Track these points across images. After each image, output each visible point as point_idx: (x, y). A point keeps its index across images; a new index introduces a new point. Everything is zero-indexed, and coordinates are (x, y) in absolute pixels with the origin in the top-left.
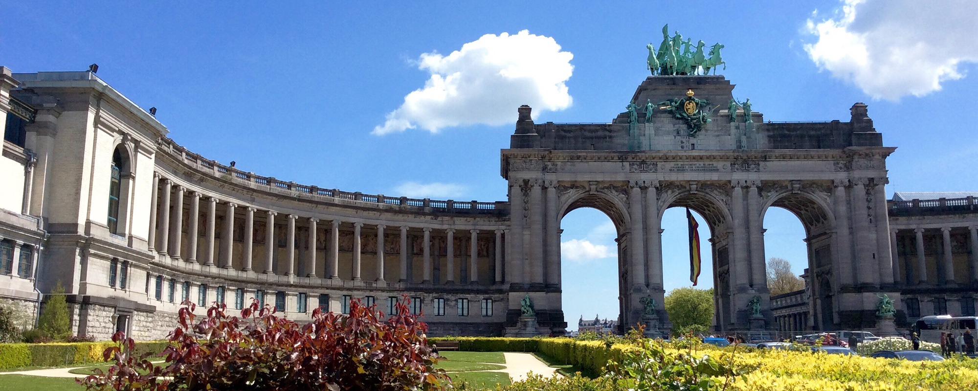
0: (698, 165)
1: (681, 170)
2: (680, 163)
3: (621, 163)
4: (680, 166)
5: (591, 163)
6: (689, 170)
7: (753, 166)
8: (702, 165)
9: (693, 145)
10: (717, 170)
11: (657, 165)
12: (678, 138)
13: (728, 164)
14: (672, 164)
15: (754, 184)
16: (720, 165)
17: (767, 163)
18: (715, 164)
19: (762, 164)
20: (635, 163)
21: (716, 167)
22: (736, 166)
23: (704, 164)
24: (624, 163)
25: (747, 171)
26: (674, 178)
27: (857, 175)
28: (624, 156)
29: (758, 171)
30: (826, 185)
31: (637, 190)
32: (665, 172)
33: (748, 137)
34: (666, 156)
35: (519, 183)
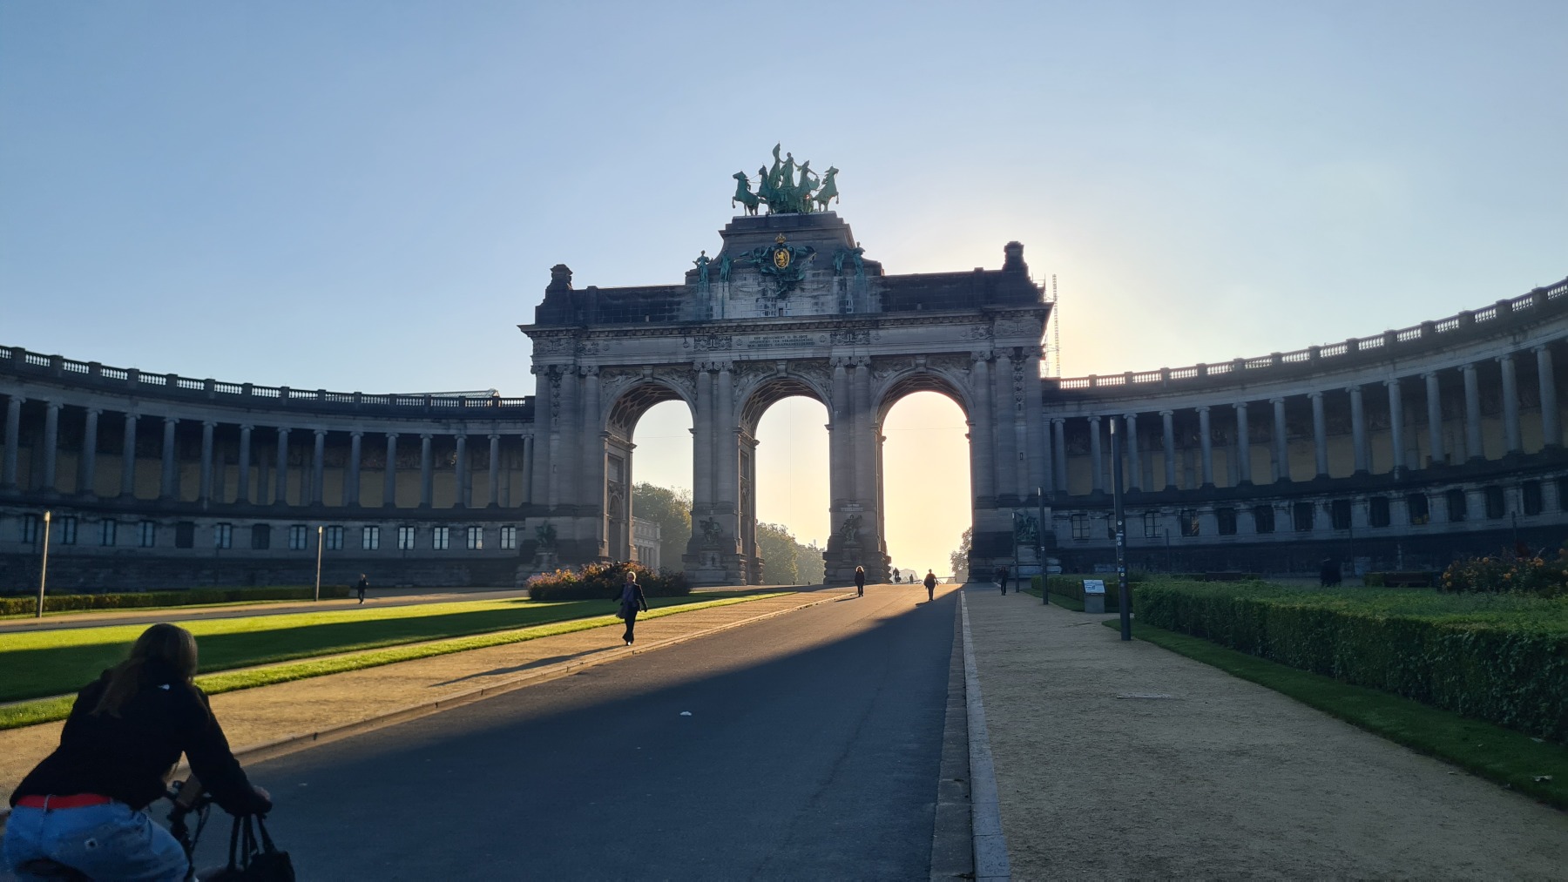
0: (786, 338)
1: (764, 345)
2: (762, 337)
3: (683, 340)
4: (762, 339)
5: (642, 341)
6: (774, 344)
7: (861, 336)
8: (792, 338)
9: (781, 309)
10: (811, 344)
11: (731, 339)
12: (762, 302)
13: (827, 335)
14: (752, 338)
15: (861, 361)
16: (816, 336)
17: (881, 333)
18: (810, 336)
19: (873, 333)
20: (701, 338)
21: (811, 339)
22: (838, 337)
23: (795, 337)
24: (688, 339)
25: (852, 343)
26: (754, 356)
27: (999, 344)
28: (685, 330)
29: (868, 343)
30: (965, 359)
31: (704, 375)
32: (742, 348)
33: (856, 296)
34: (742, 328)
35: (545, 370)
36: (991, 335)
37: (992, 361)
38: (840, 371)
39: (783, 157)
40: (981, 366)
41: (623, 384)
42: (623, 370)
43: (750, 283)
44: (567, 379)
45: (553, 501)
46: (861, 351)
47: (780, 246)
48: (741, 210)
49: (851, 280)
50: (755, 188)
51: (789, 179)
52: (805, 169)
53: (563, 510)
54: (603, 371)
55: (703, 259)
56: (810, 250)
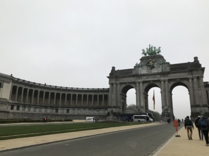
1: (148, 78)
3: (134, 78)
5: (127, 78)
6: (150, 78)
8: (153, 76)
9: (151, 72)
10: (157, 77)
11: (142, 77)
12: (147, 71)
13: (160, 76)
14: (146, 77)
15: (166, 80)
19: (169, 75)
20: (137, 77)
22: (162, 76)
25: (165, 77)
26: (146, 80)
27: (194, 76)
28: (134, 76)
29: (167, 77)
30: (187, 79)
31: (137, 84)
32: (144, 79)
33: (165, 68)
34: (144, 75)
35: (111, 84)
36: (192, 74)
37: (193, 79)
38: (162, 82)
39: (151, 46)
40: (190, 80)
41: (124, 86)
42: (124, 83)
43: (145, 67)
44: (114, 85)
45: (113, 106)
46: (166, 78)
47: (150, 61)
48: (143, 55)
49: (164, 66)
50: (146, 52)
51: (152, 50)
52: (155, 48)
53: (114, 107)
54: (121, 84)
55: (137, 64)
56: (156, 61)
